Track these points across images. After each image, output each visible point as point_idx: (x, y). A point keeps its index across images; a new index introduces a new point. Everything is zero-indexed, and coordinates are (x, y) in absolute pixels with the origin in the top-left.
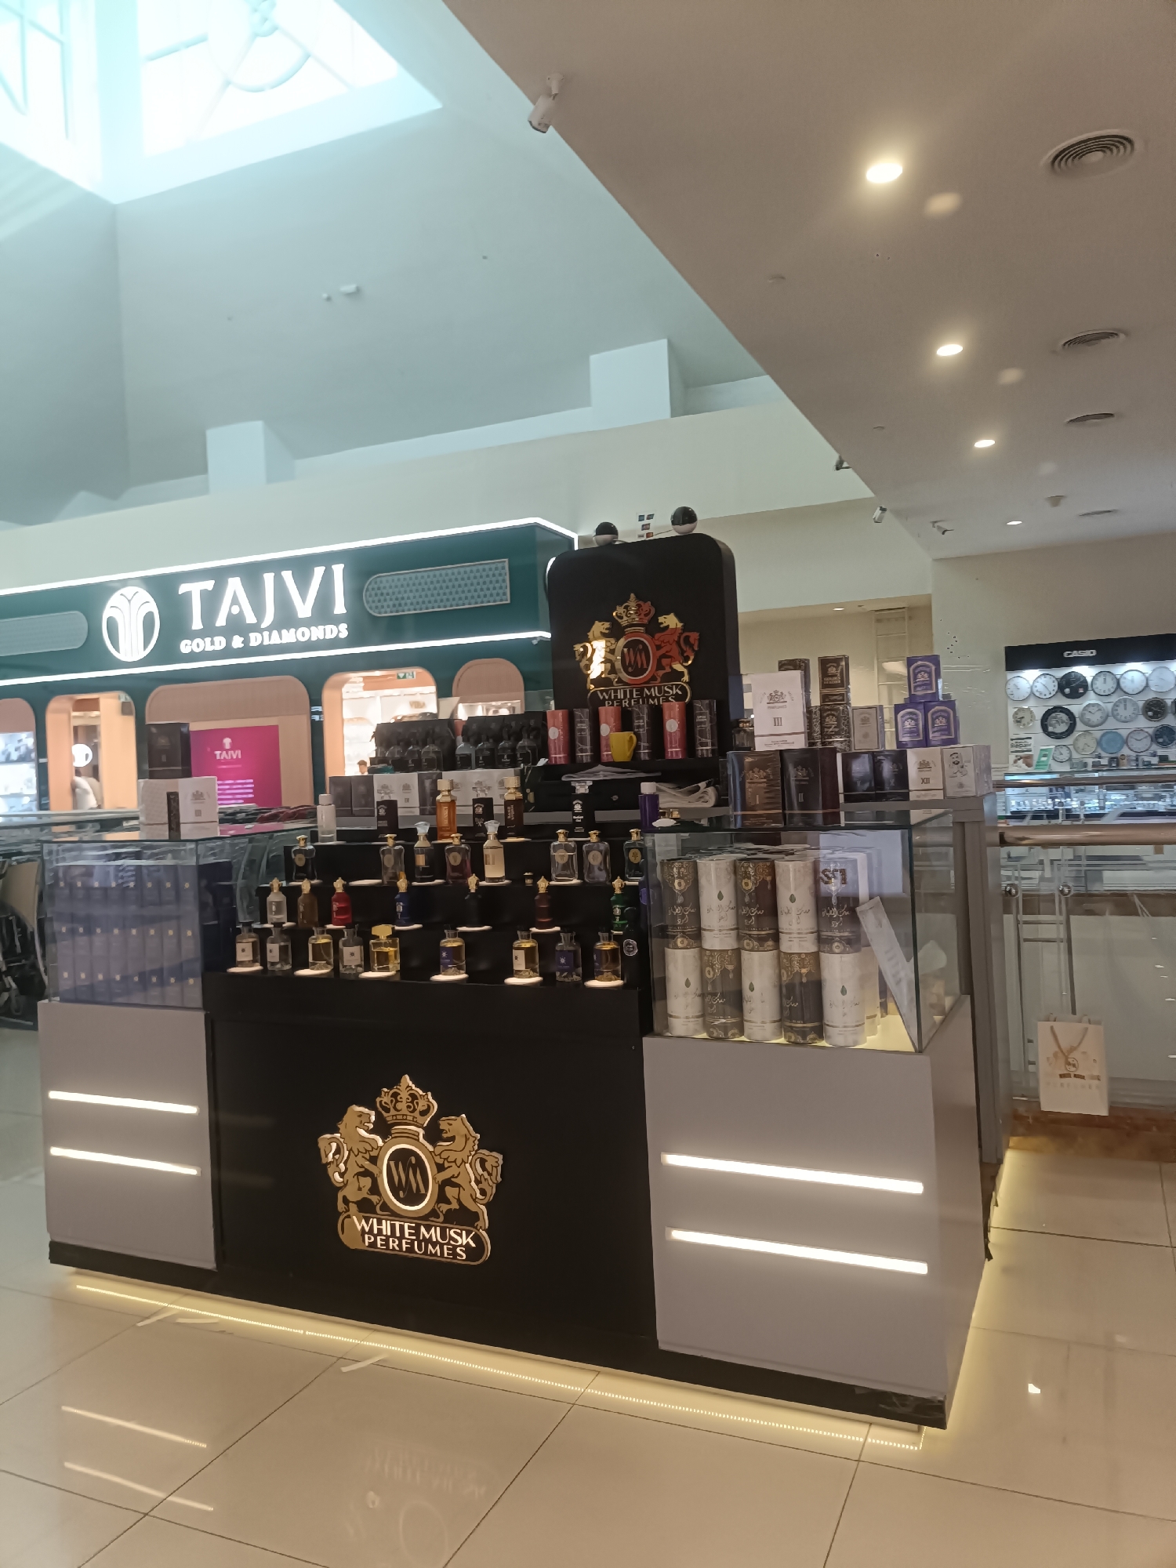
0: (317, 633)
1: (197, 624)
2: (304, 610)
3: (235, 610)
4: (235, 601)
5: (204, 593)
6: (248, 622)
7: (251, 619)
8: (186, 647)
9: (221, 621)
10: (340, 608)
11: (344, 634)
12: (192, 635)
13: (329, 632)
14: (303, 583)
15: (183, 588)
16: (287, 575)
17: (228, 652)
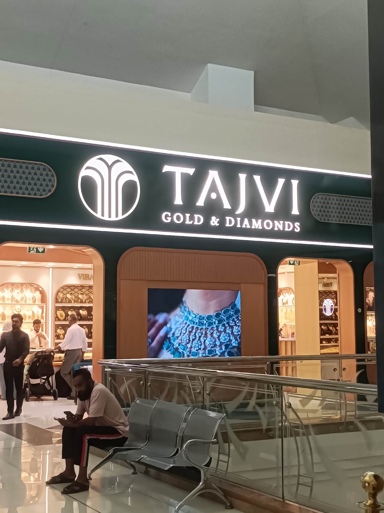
0: (279, 225)
1: (178, 200)
2: (270, 207)
3: (214, 196)
4: (213, 188)
5: (185, 177)
6: (224, 207)
7: (227, 205)
8: (165, 217)
9: (201, 202)
10: (295, 211)
11: (298, 230)
12: (173, 209)
13: (288, 226)
14: (270, 187)
15: (166, 168)
16: (257, 179)
17: (205, 228)
